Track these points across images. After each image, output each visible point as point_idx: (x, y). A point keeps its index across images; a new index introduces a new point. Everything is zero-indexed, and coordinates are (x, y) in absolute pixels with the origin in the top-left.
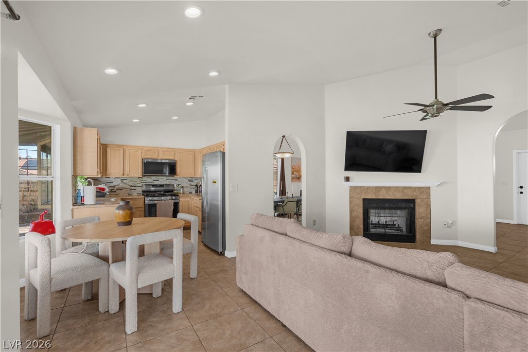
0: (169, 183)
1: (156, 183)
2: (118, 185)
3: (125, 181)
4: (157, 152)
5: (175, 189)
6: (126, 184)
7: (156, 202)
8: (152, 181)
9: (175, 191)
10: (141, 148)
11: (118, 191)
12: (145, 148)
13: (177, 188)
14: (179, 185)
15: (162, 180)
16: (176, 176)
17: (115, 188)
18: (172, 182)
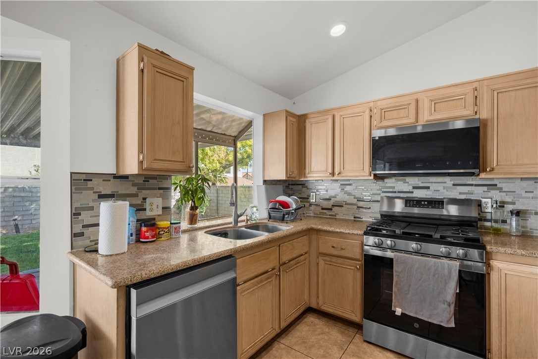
0: (463, 197)
1: (419, 194)
2: (335, 197)
3: (348, 188)
4: (412, 107)
5: (489, 217)
6: (349, 194)
7: (389, 254)
8: (410, 188)
9: (488, 224)
10: (371, 105)
11: (335, 209)
12: (379, 103)
13: (498, 215)
14: (502, 205)
15: (440, 187)
16: (483, 175)
17: (331, 203)
18: (477, 193)
